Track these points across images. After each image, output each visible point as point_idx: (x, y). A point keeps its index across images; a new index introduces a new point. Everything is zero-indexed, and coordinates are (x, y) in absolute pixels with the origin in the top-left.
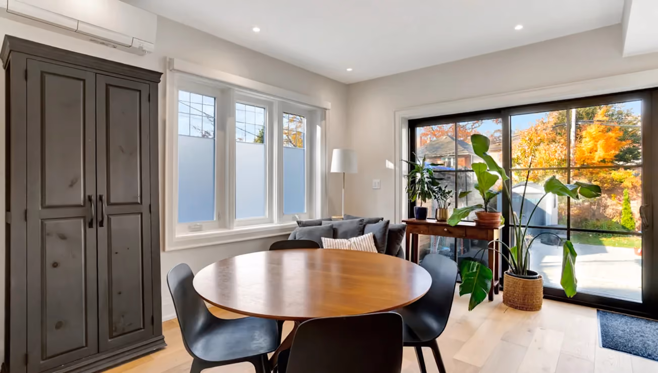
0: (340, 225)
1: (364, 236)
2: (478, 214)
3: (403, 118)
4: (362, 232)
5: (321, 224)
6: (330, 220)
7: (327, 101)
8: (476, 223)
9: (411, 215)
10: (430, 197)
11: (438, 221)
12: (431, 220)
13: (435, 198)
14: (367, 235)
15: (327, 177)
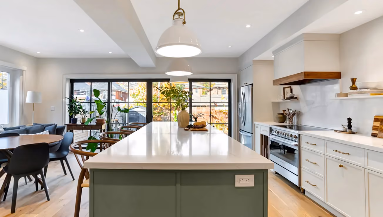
0: (31, 128)
1: (44, 132)
2: (97, 120)
3: (67, 79)
4: (43, 130)
5: (19, 128)
6: (25, 126)
7: (24, 66)
8: (97, 124)
9: (70, 122)
10: (78, 113)
11: (82, 123)
12: (79, 123)
13: (81, 114)
14: (45, 131)
15: (23, 105)
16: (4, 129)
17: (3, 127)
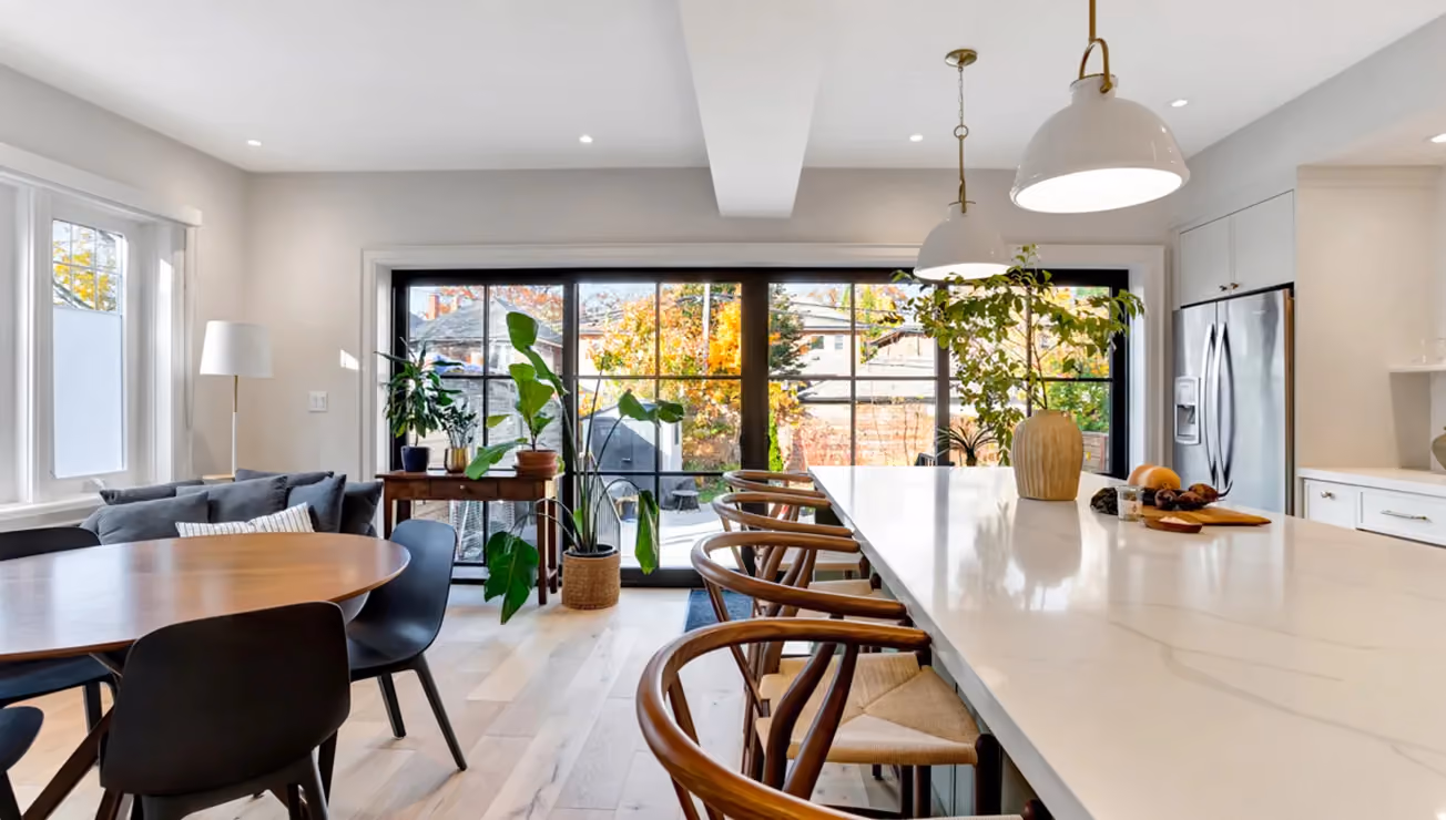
0: (227, 492)
1: (288, 510)
2: (519, 455)
3: (380, 267)
4: (282, 503)
5: (173, 494)
6: (201, 483)
7: (193, 205)
8: (518, 472)
9: (395, 463)
10: (433, 426)
11: (449, 472)
12: (436, 467)
13: (445, 427)
14: (294, 509)
15: (189, 385)
16: (107, 496)
17: (104, 488)
